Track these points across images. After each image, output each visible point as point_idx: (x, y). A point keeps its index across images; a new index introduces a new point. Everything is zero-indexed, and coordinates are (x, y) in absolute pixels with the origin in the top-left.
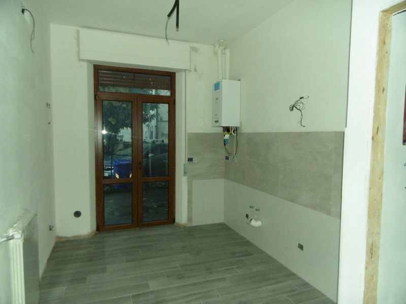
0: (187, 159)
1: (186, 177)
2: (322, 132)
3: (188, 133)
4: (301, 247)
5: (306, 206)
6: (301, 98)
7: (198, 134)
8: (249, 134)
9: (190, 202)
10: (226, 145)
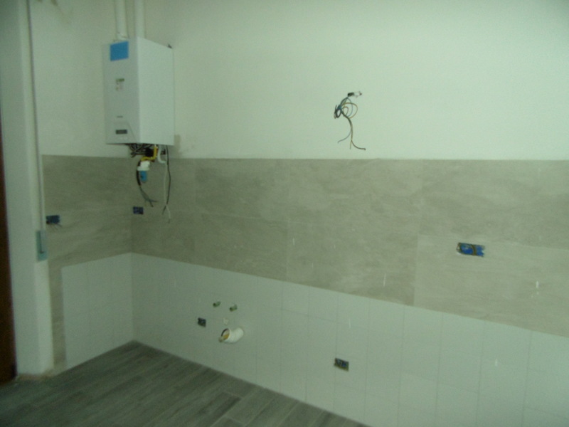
0: (44, 220)
1: (44, 263)
2: (396, 161)
3: (44, 157)
4: (342, 364)
5: (356, 292)
6: (350, 94)
7: (71, 159)
8: (200, 161)
9: (57, 318)
10: (143, 186)
